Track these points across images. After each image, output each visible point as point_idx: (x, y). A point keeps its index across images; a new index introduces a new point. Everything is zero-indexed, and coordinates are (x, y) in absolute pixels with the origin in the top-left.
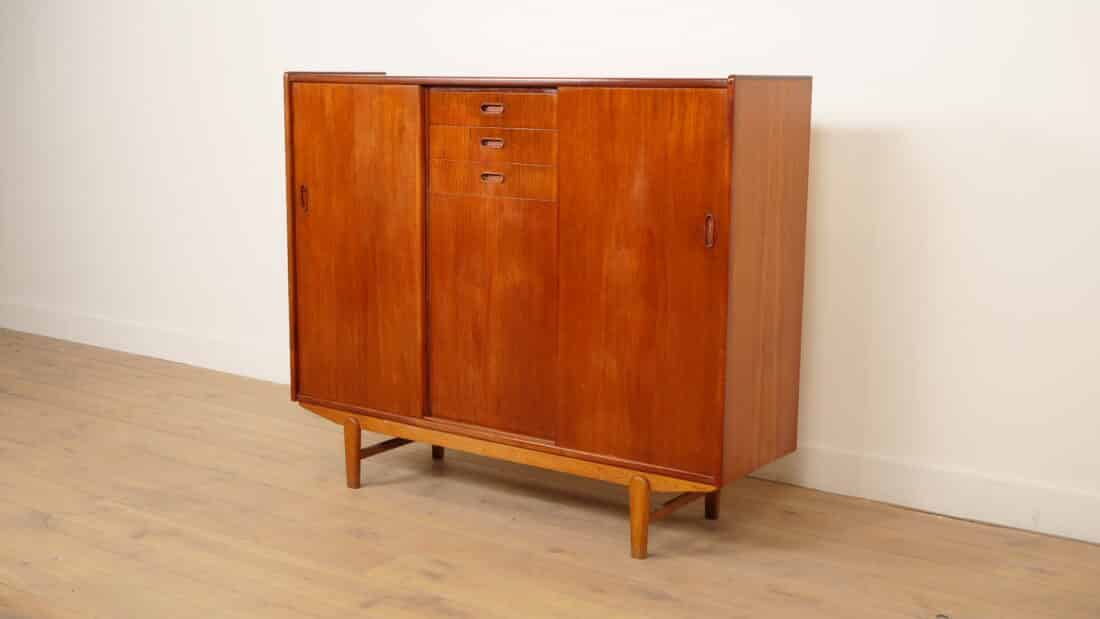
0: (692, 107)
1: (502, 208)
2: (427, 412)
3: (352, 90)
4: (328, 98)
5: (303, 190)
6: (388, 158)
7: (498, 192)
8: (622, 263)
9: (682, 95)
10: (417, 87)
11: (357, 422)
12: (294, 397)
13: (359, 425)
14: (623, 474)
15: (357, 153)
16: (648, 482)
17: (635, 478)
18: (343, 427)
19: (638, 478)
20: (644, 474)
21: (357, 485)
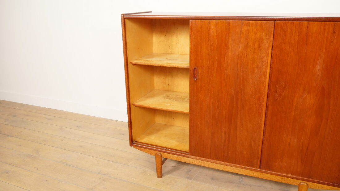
6: (250, 57)
11: (161, 155)
12: (131, 145)
13: (162, 156)
14: (295, 181)
15: (230, 54)
16: (308, 185)
17: (301, 184)
18: (155, 156)
19: (303, 184)
20: (306, 182)
21: (161, 177)
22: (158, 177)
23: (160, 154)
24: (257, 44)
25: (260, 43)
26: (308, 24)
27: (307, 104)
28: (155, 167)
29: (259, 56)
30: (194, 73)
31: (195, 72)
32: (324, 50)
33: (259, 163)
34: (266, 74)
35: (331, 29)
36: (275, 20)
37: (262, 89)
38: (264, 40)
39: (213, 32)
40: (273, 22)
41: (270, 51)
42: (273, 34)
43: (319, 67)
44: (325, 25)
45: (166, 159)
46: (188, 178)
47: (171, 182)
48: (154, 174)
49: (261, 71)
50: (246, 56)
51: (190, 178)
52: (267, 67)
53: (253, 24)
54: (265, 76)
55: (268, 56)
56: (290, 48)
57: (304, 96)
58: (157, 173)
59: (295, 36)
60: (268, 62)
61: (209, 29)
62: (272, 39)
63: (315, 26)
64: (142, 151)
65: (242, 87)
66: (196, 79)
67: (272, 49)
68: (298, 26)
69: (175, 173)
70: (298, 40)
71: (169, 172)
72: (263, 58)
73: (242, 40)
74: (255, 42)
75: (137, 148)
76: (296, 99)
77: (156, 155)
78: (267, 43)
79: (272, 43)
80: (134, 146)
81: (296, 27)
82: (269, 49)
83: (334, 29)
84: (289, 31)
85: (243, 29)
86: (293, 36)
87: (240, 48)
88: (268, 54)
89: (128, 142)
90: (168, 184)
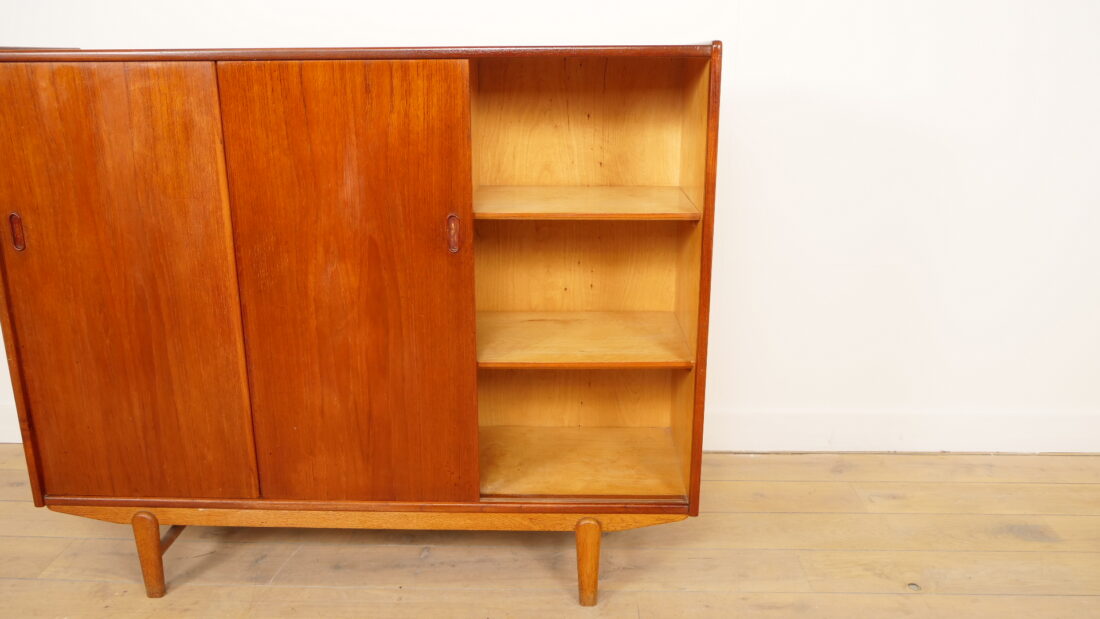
5: (14, 221)
11: (154, 517)
12: (40, 502)
14: (565, 519)
15: (109, 163)
16: (599, 523)
17: (583, 523)
18: (131, 526)
19: (587, 522)
20: (593, 516)
21: (162, 592)
22: (151, 595)
23: (149, 514)
24: (178, 129)
26: (301, 68)
27: (343, 290)
28: (138, 567)
29: (191, 164)
30: (12, 229)
31: (16, 226)
32: (354, 137)
33: (254, 481)
34: (221, 216)
35: (359, 79)
36: (215, 59)
37: (220, 261)
38: (197, 118)
39: (45, 96)
40: (210, 63)
41: (219, 147)
42: (216, 98)
43: (351, 186)
44: (342, 68)
45: (177, 529)
46: (255, 580)
47: (196, 603)
48: (136, 587)
49: (204, 207)
50: (157, 167)
51: (262, 578)
52: (219, 193)
54: (220, 222)
55: (216, 163)
56: (267, 136)
57: (330, 269)
58: (148, 584)
59: (274, 103)
60: (218, 180)
62: (217, 111)
63: (319, 75)
64: (83, 515)
65: (162, 260)
66: (22, 247)
67: (224, 142)
68: (276, 74)
69: (211, 573)
70: (284, 112)
71: (190, 575)
72: (204, 171)
73: (135, 119)
74: (173, 123)
75: (65, 508)
76: (311, 278)
77: (136, 522)
78: (207, 123)
79: (219, 126)
80: (50, 505)
81: (271, 79)
82: (214, 142)
83: (366, 79)
84: (256, 88)
85: (132, 88)
86: (270, 102)
87: (136, 144)
88: (215, 158)
89: (27, 492)
90: (186, 610)
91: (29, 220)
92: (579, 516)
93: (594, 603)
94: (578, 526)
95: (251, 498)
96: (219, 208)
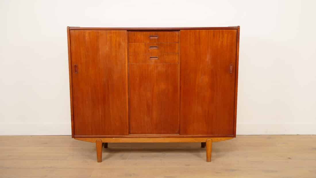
0: (226, 35)
1: (157, 67)
2: (130, 133)
3: (98, 33)
4: (87, 35)
5: (76, 66)
6: (114, 54)
7: (156, 62)
8: (203, 80)
9: (223, 32)
10: (126, 31)
12: (73, 137)
13: (102, 141)
15: (100, 53)
16: (212, 140)
17: (208, 140)
18: (95, 143)
19: (209, 139)
21: (101, 161)
22: (98, 162)
23: (100, 139)
24: (117, 45)
25: (120, 44)
29: (120, 53)
31: (76, 68)
38: (122, 43)
39: (87, 38)
53: (113, 32)
61: (84, 37)
62: (127, 41)
64: (83, 140)
72: (122, 55)
73: (108, 43)
75: (79, 139)
80: (75, 138)
82: (125, 48)
85: (107, 36)
87: (107, 48)
91: (79, 66)
92: (207, 138)
93: (210, 161)
94: (206, 141)
95: (127, 135)
96: (125, 63)
